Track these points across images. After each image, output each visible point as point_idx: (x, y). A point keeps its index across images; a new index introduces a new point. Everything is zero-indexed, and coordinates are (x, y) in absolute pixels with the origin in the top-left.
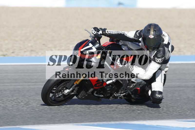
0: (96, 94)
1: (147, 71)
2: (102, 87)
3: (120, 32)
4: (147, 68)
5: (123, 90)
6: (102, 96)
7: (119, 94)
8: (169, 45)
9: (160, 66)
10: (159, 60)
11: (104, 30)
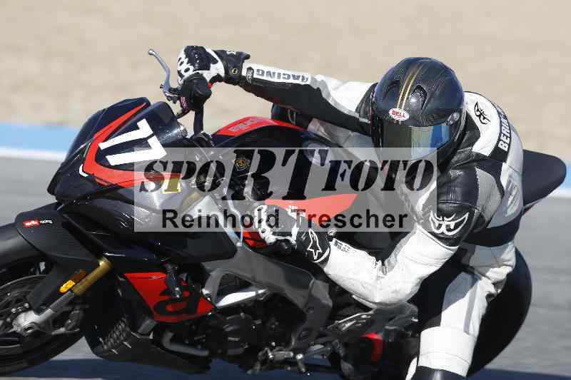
0: (173, 340)
1: (393, 267)
2: (193, 316)
3: (306, 76)
4: (393, 254)
5: (305, 337)
6: (206, 353)
7: (290, 354)
8: (504, 164)
9: (453, 252)
10: (447, 226)
11: (233, 59)
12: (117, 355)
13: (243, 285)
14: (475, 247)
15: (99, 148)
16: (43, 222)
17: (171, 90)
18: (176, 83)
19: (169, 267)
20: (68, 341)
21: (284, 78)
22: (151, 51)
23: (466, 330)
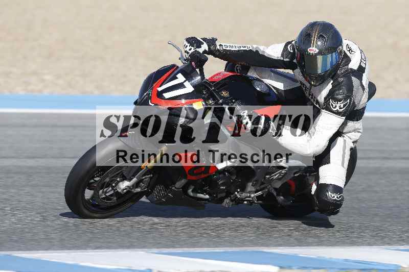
0: (193, 191)
2: (206, 175)
3: (249, 46)
5: (255, 185)
7: (248, 195)
8: (364, 74)
9: (343, 120)
10: (339, 106)
11: (211, 41)
15: (158, 90)
17: (185, 60)
23: (343, 166)
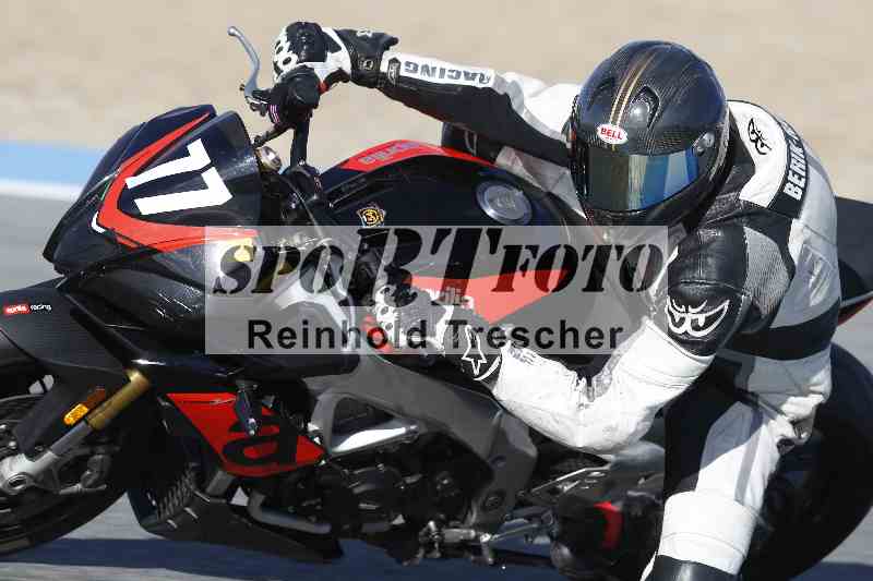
1: (606, 389)
3: (487, 74)
4: (606, 367)
5: (495, 505)
6: (325, 529)
7: (469, 534)
8: (794, 221)
9: (704, 366)
10: (693, 321)
11: (367, 45)
12: (175, 530)
13: (380, 418)
14: (754, 360)
15: (126, 185)
16: (36, 307)
17: (258, 94)
18: (268, 82)
19: (242, 385)
20: (94, 505)
21: (451, 77)
22: (232, 31)
23: (740, 499)
